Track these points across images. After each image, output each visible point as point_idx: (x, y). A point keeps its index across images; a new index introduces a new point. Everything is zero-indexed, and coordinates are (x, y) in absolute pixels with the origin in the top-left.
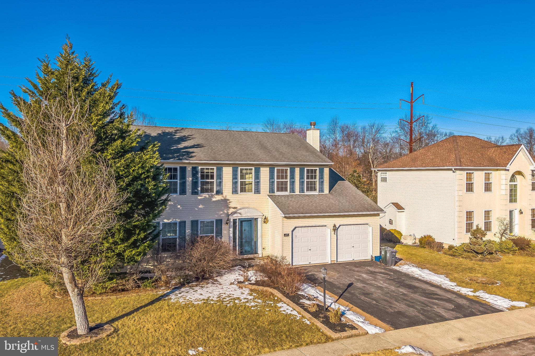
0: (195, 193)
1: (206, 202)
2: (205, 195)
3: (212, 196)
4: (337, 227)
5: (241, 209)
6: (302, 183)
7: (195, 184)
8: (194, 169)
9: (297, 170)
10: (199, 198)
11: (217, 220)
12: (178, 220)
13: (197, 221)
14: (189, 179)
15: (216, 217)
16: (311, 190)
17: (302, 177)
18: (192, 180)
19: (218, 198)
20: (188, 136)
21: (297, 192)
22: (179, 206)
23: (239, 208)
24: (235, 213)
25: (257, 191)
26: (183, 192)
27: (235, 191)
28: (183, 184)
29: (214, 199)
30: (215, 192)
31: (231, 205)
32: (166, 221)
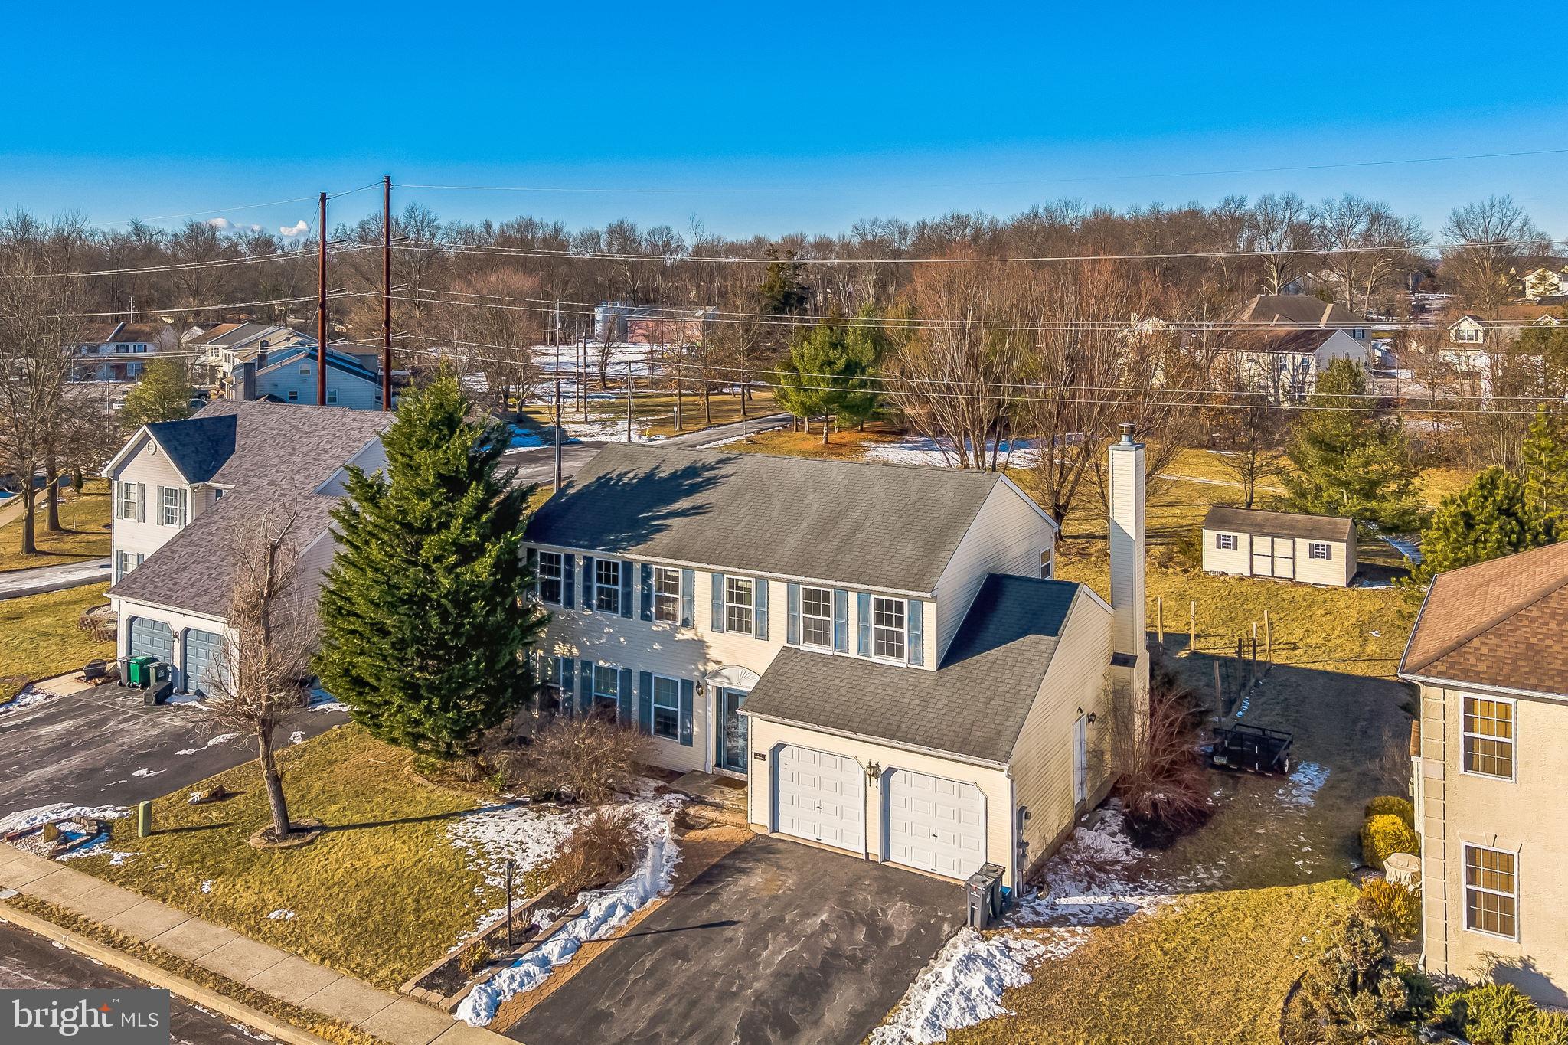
0: (646, 617)
1: (667, 638)
2: (663, 625)
3: (675, 629)
4: (883, 769)
5: (731, 666)
6: (863, 631)
7: (646, 598)
8: (645, 567)
9: (853, 597)
10: (654, 628)
11: (683, 681)
12: (619, 667)
13: (649, 675)
14: (637, 587)
15: (685, 675)
16: (890, 653)
17: (862, 617)
18: (643, 589)
19: (686, 634)
21: (853, 652)
22: (622, 639)
23: (725, 663)
24: (716, 674)
25: (762, 632)
26: (628, 612)
27: (716, 627)
28: (628, 596)
29: (679, 637)
30: (679, 623)
31: (712, 653)
32: (601, 663)
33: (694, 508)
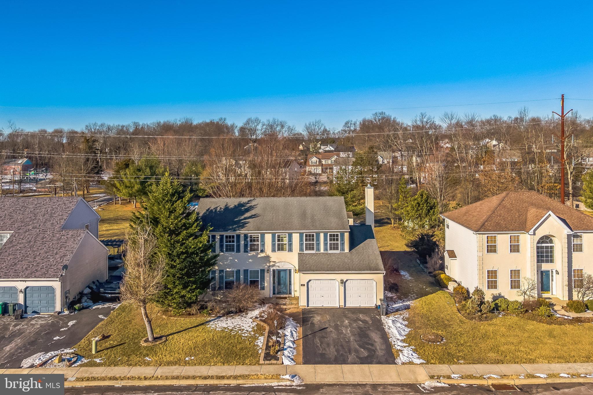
0: (246, 251)
1: (254, 257)
2: (253, 253)
3: (258, 254)
4: (344, 281)
5: (279, 262)
6: (325, 244)
7: (246, 246)
8: (246, 236)
9: (322, 235)
10: (249, 255)
11: (261, 270)
12: (235, 270)
13: (247, 270)
14: (242, 242)
15: (262, 268)
16: (334, 249)
17: (325, 239)
18: (244, 243)
19: (263, 255)
20: (254, 206)
21: (322, 251)
22: (236, 260)
23: (277, 261)
24: (274, 266)
25: (290, 250)
26: (238, 250)
27: (273, 250)
28: (238, 246)
29: (259, 256)
30: (260, 251)
31: (272, 260)
32: (228, 270)
33: (252, 215)
